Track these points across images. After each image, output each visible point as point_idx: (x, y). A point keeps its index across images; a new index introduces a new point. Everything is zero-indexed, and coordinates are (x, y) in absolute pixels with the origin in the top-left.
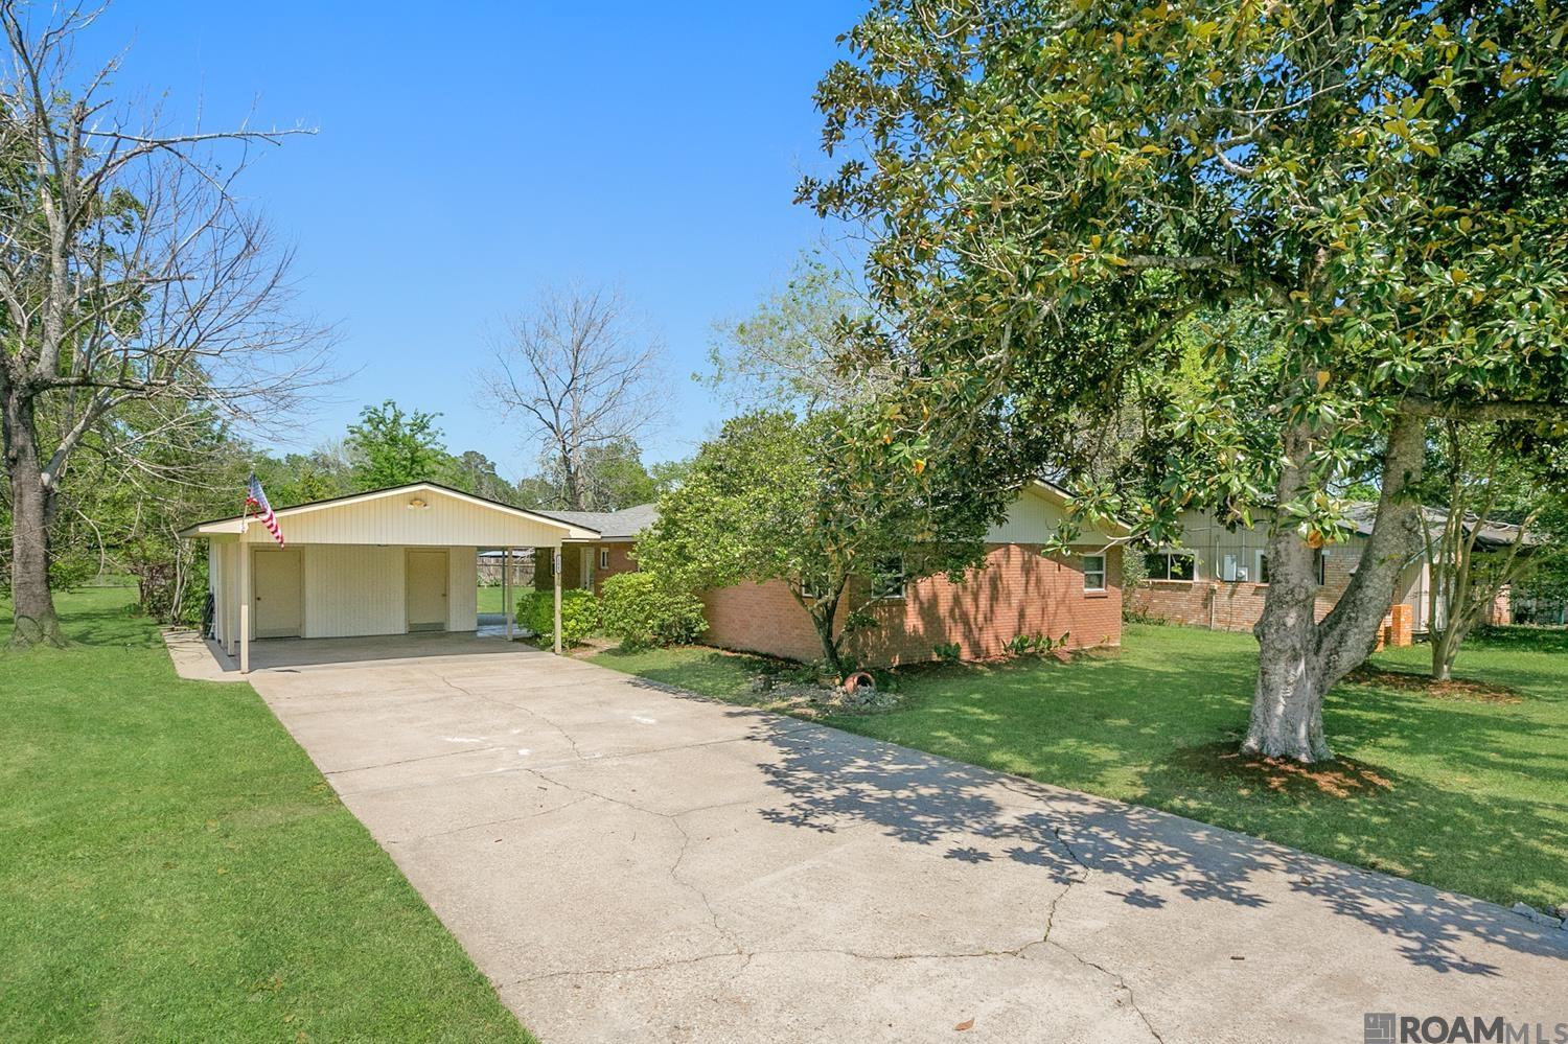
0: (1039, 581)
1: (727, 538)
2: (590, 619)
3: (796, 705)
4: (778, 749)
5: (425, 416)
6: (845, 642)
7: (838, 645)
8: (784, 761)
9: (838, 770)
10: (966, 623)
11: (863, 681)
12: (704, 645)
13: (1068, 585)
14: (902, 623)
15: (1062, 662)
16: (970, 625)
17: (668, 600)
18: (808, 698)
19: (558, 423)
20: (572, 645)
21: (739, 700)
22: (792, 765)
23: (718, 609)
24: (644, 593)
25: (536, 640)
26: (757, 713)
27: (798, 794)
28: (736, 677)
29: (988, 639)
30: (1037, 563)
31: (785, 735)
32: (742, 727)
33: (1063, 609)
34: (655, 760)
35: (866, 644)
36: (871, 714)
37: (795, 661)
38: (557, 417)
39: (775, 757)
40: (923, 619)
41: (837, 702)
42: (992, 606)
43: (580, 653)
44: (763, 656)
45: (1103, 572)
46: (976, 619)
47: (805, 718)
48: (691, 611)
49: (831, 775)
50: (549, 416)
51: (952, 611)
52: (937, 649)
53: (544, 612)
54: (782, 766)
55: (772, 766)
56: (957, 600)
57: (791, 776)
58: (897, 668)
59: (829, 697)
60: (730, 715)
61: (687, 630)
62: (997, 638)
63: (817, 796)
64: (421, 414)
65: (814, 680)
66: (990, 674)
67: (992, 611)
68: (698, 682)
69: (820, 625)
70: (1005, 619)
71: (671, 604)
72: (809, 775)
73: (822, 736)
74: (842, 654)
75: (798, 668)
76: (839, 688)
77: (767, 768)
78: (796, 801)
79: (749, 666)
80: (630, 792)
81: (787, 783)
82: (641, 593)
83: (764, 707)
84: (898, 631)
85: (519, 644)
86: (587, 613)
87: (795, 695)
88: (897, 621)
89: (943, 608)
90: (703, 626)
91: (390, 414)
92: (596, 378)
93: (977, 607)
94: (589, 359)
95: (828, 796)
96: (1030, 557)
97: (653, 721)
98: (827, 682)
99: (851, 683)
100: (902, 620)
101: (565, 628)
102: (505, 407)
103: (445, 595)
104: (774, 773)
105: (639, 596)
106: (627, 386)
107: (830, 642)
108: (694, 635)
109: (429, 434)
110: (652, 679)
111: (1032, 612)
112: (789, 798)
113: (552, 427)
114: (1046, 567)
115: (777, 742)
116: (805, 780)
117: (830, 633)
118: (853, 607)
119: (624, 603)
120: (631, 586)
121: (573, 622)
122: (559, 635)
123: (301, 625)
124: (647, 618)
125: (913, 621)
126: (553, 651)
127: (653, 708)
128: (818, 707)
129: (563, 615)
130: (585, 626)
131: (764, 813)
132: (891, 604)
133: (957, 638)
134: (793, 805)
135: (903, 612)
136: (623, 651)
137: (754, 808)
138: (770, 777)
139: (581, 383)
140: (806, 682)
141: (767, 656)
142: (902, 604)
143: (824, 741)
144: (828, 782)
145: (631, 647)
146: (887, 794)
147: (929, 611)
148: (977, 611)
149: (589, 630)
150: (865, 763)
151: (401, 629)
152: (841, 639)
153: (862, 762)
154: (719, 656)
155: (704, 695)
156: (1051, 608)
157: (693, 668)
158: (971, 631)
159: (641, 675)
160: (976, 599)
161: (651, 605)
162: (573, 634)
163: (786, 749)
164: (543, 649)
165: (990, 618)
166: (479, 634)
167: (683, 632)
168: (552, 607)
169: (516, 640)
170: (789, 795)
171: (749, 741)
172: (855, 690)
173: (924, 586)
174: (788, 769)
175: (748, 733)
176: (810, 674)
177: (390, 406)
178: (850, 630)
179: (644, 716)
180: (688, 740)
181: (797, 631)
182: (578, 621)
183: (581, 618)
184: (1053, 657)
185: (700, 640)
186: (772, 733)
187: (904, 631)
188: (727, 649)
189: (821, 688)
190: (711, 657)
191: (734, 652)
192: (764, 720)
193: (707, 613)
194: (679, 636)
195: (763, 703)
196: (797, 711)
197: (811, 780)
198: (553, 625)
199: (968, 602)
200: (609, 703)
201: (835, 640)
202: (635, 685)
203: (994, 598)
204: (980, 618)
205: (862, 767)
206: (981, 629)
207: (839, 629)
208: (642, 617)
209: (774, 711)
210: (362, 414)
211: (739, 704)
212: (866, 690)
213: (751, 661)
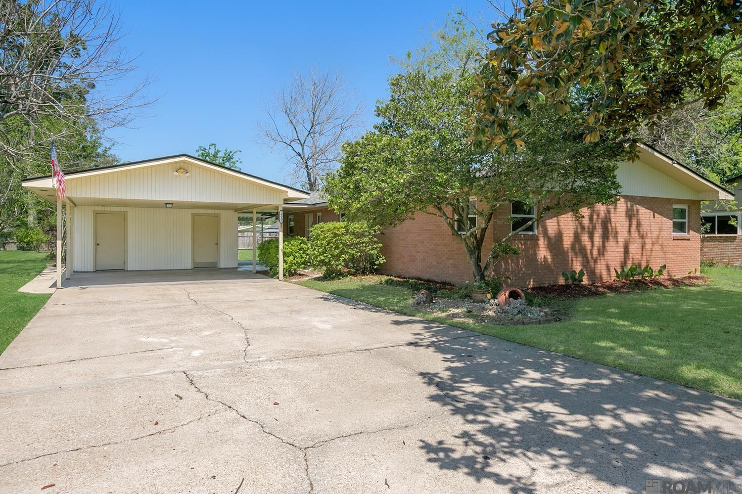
0: (639, 225)
1: (393, 169)
2: (304, 256)
3: (454, 316)
4: (440, 356)
5: (231, 152)
6: (491, 267)
7: (486, 268)
8: (448, 369)
9: (510, 383)
10: (584, 256)
11: (514, 295)
12: (382, 274)
13: (661, 229)
14: (535, 254)
15: (665, 287)
16: (587, 258)
17: (356, 240)
18: (465, 309)
19: (303, 153)
20: (290, 273)
21: (405, 311)
22: (458, 375)
23: (393, 248)
24: (339, 235)
25: (270, 273)
26: (421, 322)
27: (470, 417)
28: (404, 295)
29: (601, 268)
30: (638, 211)
31: (446, 342)
32: (406, 333)
33: (657, 247)
34: (316, 365)
35: (507, 270)
36: (523, 323)
37: (450, 284)
38: (303, 149)
39: (437, 364)
40: (551, 252)
41: (491, 313)
42: (603, 244)
43: (295, 279)
44: (425, 281)
45: (686, 220)
46: (591, 252)
47: (464, 327)
48: (373, 249)
49: (504, 389)
50: (298, 148)
51: (573, 246)
52: (564, 275)
53: (272, 251)
54: (446, 375)
55: (435, 375)
56: (577, 237)
57: (458, 389)
58: (533, 289)
59: (484, 309)
60: (397, 323)
61: (370, 264)
62: (608, 268)
63: (495, 420)
64: (229, 151)
65: (467, 296)
66: (611, 295)
67: (604, 247)
68: (374, 298)
69: (471, 252)
70: (614, 253)
71: (358, 243)
72: (478, 389)
73: (483, 344)
74: (489, 276)
75: (452, 289)
76: (492, 301)
77: (429, 378)
78: (471, 428)
79: (415, 288)
80: (271, 405)
81: (455, 399)
82: (336, 235)
83: (426, 316)
84: (532, 258)
85: (259, 275)
86: (301, 252)
87: (453, 307)
88: (531, 252)
89: (567, 243)
90: (382, 260)
91: (212, 152)
92: (327, 127)
93: (593, 243)
94: (322, 115)
95: (508, 420)
96: (632, 206)
97: (329, 327)
98: (480, 296)
99: (503, 297)
100: (535, 251)
101: (285, 261)
102: (272, 142)
103: (217, 244)
104: (438, 385)
105: (334, 237)
106: (344, 132)
107: (479, 266)
108: (376, 267)
109: (232, 162)
110: (340, 296)
111: (634, 248)
112: (458, 424)
113: (300, 155)
114: (644, 213)
115: (439, 349)
116: (474, 394)
117: (478, 259)
118: (497, 240)
119: (324, 242)
120: (328, 231)
121: (291, 258)
122: (281, 266)
123: (125, 262)
124: (342, 253)
125: (543, 252)
126: (278, 278)
127: (332, 316)
128: (475, 317)
129: (284, 253)
130: (299, 260)
131: (427, 447)
132: (527, 238)
133: (577, 267)
134: (465, 434)
135: (536, 246)
136: (325, 278)
137: (414, 437)
138: (433, 390)
139: (317, 128)
140: (460, 297)
141: (428, 281)
142: (535, 239)
143: (485, 348)
144: (503, 398)
145: (331, 275)
146: (582, 421)
147: (555, 244)
148: (592, 247)
149: (303, 263)
150: (537, 375)
151: (189, 265)
152: (488, 264)
153: (533, 374)
154: (392, 281)
155: (377, 307)
156: (648, 246)
157: (372, 288)
158: (588, 261)
159: (332, 293)
160: (591, 237)
161: (344, 244)
162: (291, 266)
163: (449, 356)
164: (272, 277)
165: (602, 251)
166: (239, 269)
167: (368, 265)
168: (277, 247)
169: (258, 272)
170: (458, 418)
171: (412, 347)
172: (507, 302)
173: (551, 225)
174: (453, 379)
175: (412, 339)
176: (463, 292)
177: (213, 146)
178: (495, 257)
179: (323, 322)
180: (354, 345)
181: (451, 262)
182: (295, 257)
183: (297, 255)
184: (657, 283)
185: (378, 271)
186: (434, 339)
187: (537, 260)
188: (399, 277)
189: (474, 302)
190: (387, 282)
191: (404, 278)
192: (426, 328)
193: (384, 251)
194: (365, 268)
195: (426, 313)
196: (456, 320)
197: (482, 396)
198: (278, 260)
199: (585, 239)
200: (298, 312)
201: (483, 265)
202: (326, 299)
203: (605, 237)
204: (595, 252)
205: (534, 380)
206: (595, 261)
207: (487, 256)
208: (337, 252)
209: (433, 321)
210: (198, 151)
211: (405, 314)
212: (518, 303)
213: (416, 284)
